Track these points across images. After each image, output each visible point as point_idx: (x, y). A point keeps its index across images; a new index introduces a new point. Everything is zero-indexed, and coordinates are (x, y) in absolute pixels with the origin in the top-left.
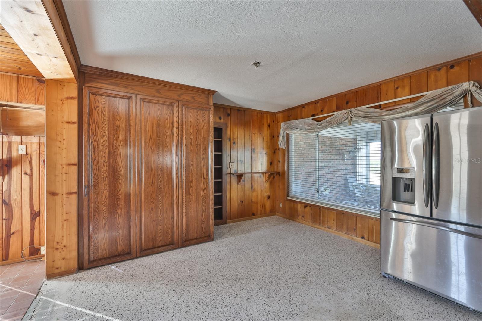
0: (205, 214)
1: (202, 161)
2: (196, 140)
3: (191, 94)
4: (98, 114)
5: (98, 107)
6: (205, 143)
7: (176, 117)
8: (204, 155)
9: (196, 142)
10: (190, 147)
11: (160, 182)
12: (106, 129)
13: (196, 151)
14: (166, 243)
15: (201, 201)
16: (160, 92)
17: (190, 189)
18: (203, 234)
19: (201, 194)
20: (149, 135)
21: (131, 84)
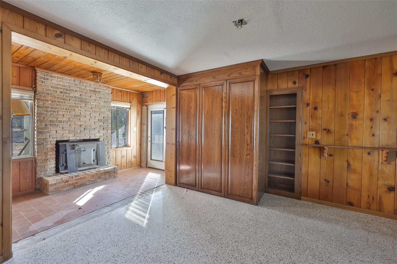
0: (247, 177)
1: (246, 128)
2: (241, 111)
3: (239, 70)
4: (183, 101)
5: (183, 97)
6: (249, 112)
7: (225, 94)
8: (248, 123)
9: (241, 112)
10: (235, 117)
11: (213, 143)
12: (186, 109)
13: (240, 120)
14: (216, 189)
15: (244, 165)
16: (216, 77)
17: (235, 153)
18: (245, 194)
19: (244, 158)
20: (207, 110)
21: (199, 78)
